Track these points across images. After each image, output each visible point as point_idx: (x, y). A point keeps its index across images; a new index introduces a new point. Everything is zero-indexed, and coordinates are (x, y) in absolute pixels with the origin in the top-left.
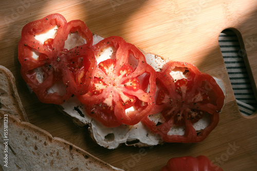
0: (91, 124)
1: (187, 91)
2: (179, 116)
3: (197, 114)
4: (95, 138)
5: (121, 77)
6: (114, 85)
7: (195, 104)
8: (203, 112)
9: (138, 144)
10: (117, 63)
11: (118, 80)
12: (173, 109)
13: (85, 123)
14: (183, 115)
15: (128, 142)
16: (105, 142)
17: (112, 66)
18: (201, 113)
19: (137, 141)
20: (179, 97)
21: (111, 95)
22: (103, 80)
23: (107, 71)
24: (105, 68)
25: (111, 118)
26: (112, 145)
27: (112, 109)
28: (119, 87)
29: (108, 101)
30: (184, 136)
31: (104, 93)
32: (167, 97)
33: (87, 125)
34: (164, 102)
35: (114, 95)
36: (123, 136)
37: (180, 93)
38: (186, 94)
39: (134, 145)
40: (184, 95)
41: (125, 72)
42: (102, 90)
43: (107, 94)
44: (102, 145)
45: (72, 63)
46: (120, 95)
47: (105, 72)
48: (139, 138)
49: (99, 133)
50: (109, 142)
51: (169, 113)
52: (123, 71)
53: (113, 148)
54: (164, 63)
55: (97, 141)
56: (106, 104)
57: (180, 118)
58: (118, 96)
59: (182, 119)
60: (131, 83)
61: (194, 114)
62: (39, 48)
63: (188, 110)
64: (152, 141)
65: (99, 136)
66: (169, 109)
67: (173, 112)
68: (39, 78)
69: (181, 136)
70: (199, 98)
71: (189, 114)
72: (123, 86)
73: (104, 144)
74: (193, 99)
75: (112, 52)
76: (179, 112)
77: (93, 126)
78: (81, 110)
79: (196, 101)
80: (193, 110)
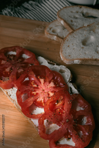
0: (68, 82)
1: (7, 68)
2: (20, 61)
3: (10, 57)
4: (70, 75)
5: (37, 92)
6: (44, 90)
7: (7, 61)
8: (6, 56)
9: (49, 61)
10: (34, 100)
11: (40, 91)
12: (20, 65)
13: (71, 84)
14: (17, 60)
15: (54, 65)
16: (66, 70)
17: (38, 100)
18: (7, 56)
19: (49, 63)
20: (13, 68)
21: (49, 87)
22: (48, 96)
23: (43, 100)
24: (43, 102)
25: (56, 78)
26: (63, 68)
27: (53, 80)
28: (41, 88)
29: (52, 84)
30: (24, 53)
31: (52, 90)
32: (19, 71)
33: (71, 82)
34: (23, 70)
35: (47, 86)
36: (54, 68)
37: (11, 69)
38: (8, 67)
39: (51, 62)
40: (10, 67)
41: (33, 93)
42: (52, 92)
43: (51, 89)
44: (69, 70)
45: (61, 113)
46: (44, 83)
47: (44, 100)
48: (47, 63)
49: (67, 76)
50: (64, 69)
51: (24, 65)
52: (34, 94)
53: (63, 66)
54: (8, 90)
55: (70, 73)
56: (54, 84)
57: (20, 60)
58: (45, 84)
59: (19, 59)
60: (33, 85)
61: (12, 58)
62: (76, 135)
63: (13, 61)
64: (41, 59)
65: (67, 75)
66: (22, 66)
67: (21, 64)
68: (85, 120)
69: (25, 54)
70: (3, 62)
71: (14, 59)
72: (39, 87)
73: (67, 70)
74: (7, 63)
75: (33, 111)
76: (18, 62)
77: (68, 80)
78: (70, 91)
79: (6, 62)
80: (11, 59)
